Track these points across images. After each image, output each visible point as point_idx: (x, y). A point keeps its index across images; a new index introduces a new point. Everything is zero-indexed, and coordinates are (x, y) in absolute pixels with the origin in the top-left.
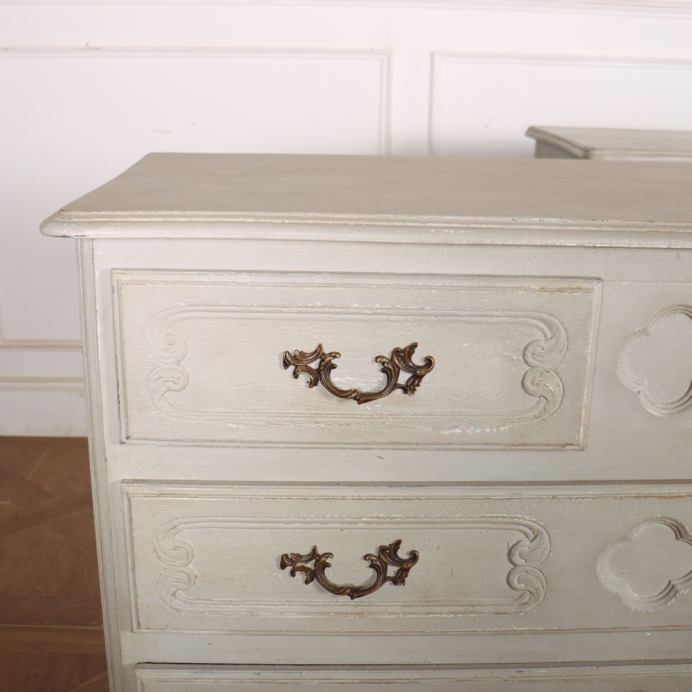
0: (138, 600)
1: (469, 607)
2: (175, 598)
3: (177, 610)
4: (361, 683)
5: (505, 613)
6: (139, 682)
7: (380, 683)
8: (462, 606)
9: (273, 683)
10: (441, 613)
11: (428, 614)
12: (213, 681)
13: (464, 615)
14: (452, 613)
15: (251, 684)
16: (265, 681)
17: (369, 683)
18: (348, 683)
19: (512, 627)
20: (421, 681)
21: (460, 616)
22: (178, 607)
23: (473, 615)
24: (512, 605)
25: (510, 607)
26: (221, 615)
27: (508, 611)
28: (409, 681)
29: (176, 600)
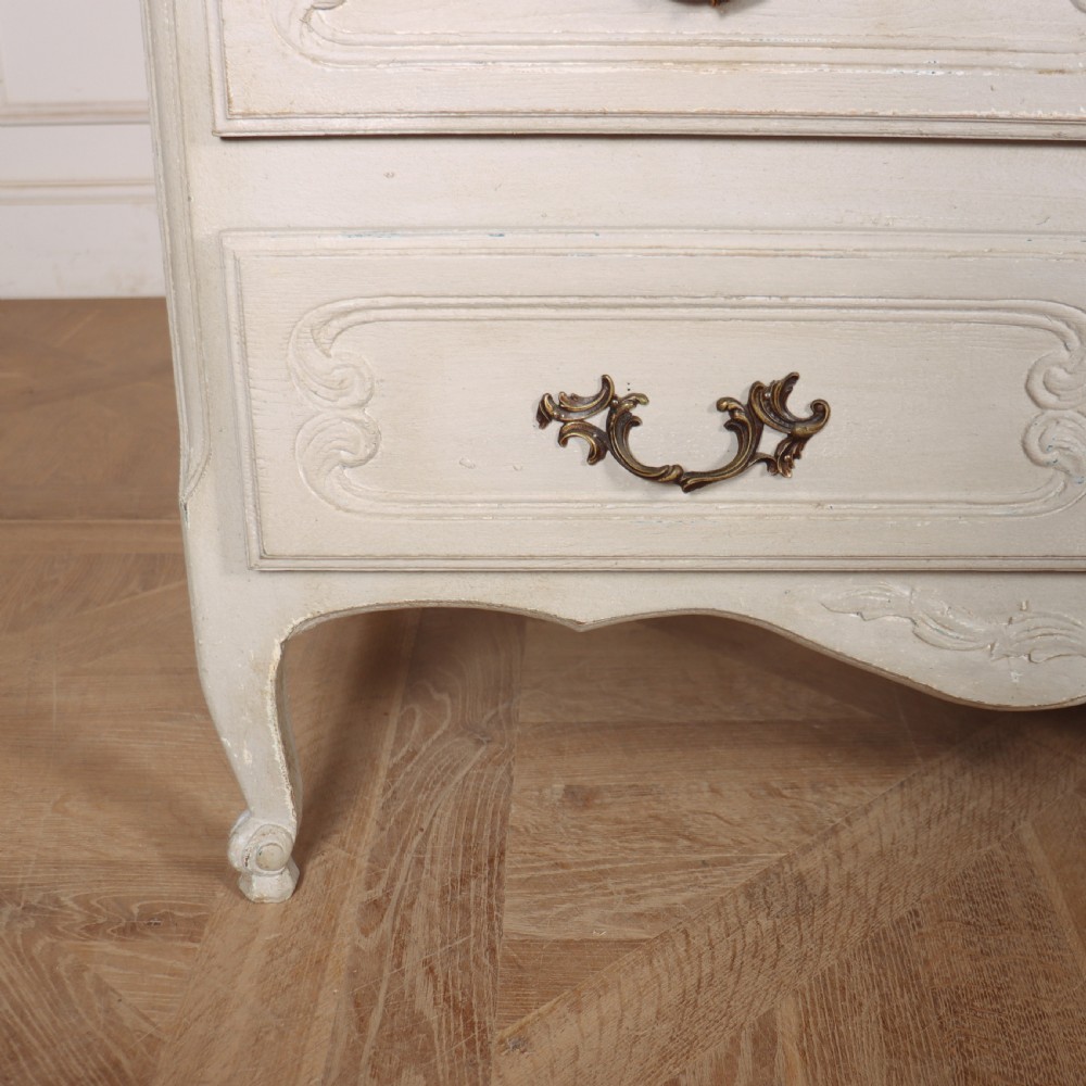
0: (226, 33)
1: (980, 54)
2: (311, 30)
3: (314, 60)
4: (733, 255)
5: (1062, 71)
6: (230, 263)
7: (776, 256)
8: (964, 49)
9: (533, 254)
10: (916, 66)
11: (886, 66)
12: (396, 252)
13: (970, 73)
14: (941, 67)
15: (483, 257)
16: (513, 251)
17: (750, 255)
18: (703, 255)
19: (1077, 111)
20: (869, 254)
21: (961, 73)
22: (317, 52)
23: (989, 73)
24: (1077, 53)
25: (1073, 55)
26: (414, 69)
27: (1068, 66)
28: (841, 253)
29: (313, 34)
